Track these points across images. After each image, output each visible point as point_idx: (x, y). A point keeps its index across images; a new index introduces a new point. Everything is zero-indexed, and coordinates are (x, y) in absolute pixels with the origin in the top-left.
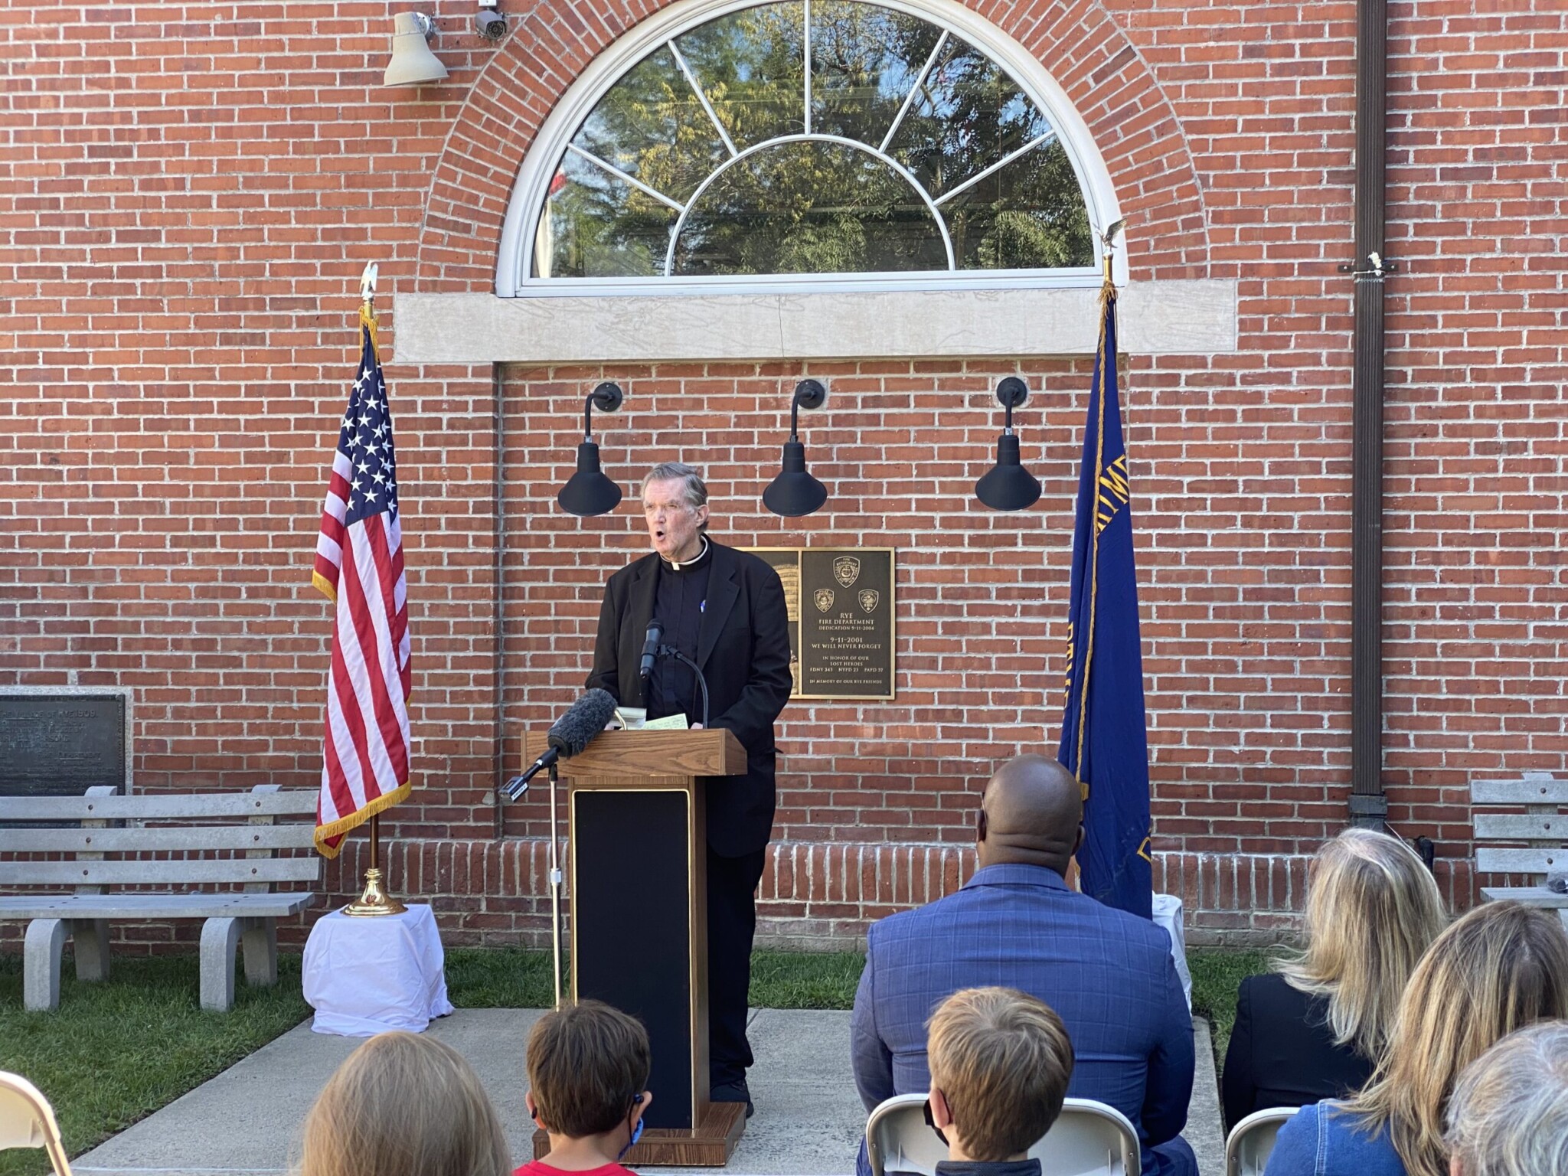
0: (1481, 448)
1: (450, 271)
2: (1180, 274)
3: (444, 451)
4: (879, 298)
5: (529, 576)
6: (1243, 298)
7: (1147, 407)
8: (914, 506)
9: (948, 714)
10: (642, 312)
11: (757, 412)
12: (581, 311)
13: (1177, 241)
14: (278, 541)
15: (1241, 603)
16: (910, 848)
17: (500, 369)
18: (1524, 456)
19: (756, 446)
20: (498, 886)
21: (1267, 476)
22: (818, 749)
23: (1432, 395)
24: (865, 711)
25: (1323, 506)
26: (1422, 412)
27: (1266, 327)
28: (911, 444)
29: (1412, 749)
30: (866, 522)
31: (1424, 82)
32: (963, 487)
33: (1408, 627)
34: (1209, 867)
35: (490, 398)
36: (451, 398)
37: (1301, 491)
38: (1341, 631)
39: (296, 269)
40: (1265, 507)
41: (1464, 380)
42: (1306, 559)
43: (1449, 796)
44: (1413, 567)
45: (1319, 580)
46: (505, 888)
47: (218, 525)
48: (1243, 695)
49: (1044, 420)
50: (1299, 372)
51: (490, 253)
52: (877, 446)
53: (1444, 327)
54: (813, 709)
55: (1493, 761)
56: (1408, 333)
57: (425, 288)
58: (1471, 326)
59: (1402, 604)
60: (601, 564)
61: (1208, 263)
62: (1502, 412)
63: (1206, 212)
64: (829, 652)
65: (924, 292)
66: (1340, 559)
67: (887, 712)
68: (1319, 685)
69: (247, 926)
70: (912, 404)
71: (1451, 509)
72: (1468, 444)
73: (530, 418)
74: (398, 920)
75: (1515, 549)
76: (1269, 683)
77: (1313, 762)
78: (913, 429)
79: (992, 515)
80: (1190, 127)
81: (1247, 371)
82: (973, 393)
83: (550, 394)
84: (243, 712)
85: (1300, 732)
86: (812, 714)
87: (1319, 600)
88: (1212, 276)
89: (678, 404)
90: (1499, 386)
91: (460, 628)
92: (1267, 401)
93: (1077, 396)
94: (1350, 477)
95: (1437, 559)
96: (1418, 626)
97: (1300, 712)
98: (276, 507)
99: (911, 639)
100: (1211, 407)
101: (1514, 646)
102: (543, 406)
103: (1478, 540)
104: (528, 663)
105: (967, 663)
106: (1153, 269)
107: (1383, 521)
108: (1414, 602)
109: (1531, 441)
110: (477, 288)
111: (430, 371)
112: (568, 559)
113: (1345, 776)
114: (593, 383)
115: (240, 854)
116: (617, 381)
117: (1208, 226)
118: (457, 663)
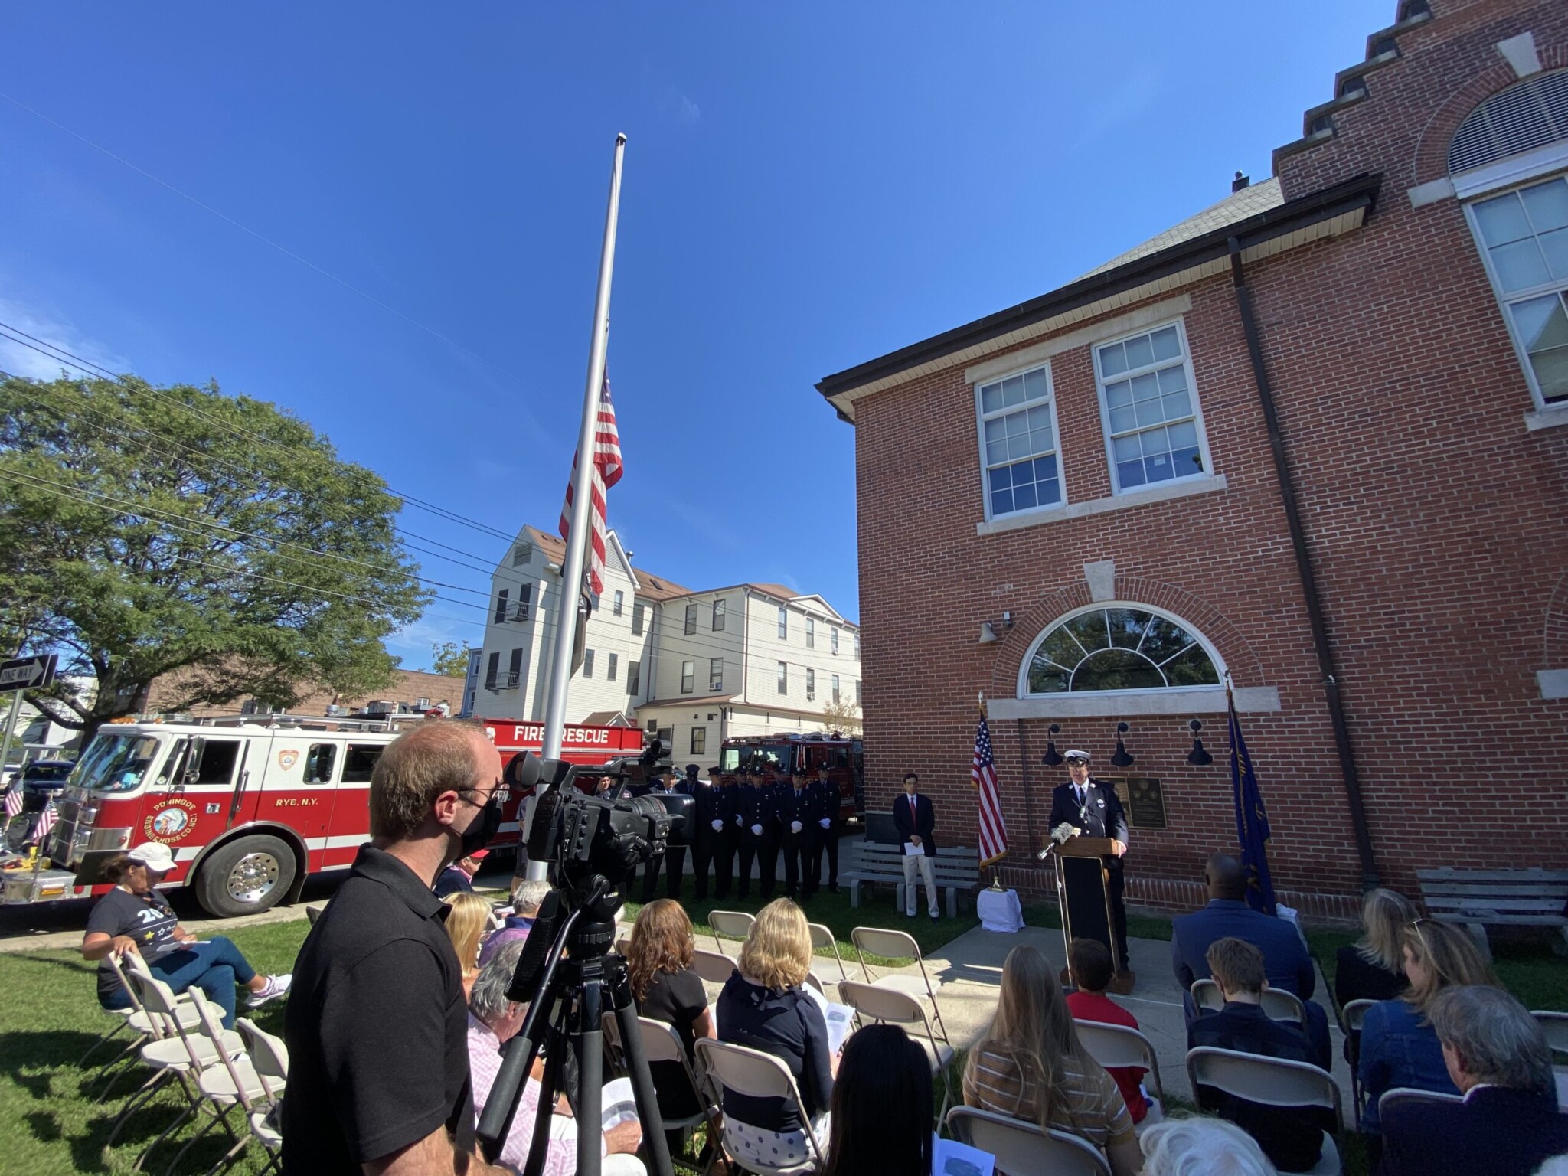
0: (1392, 743)
1: (1002, 693)
2: (1254, 685)
3: (1006, 745)
4: (1144, 697)
5: (1034, 784)
6: (1280, 692)
7: (1250, 730)
8: (1165, 763)
9: (1189, 835)
10: (1063, 703)
11: (1106, 733)
12: (1040, 703)
13: (1250, 674)
14: (959, 772)
15: (1301, 799)
16: (1182, 883)
17: (1020, 721)
18: (1412, 745)
19: (1106, 744)
21: (1302, 754)
22: (1141, 845)
23: (1366, 724)
24: (1159, 833)
25: (1328, 764)
26: (1363, 730)
27: (1291, 702)
28: (1161, 743)
29: (1386, 856)
30: (1148, 769)
31: (1337, 618)
32: (1183, 757)
33: (1375, 809)
34: (1306, 899)
35: (1018, 729)
37: (1318, 759)
38: (1346, 810)
39: (958, 694)
40: (1304, 764)
41: (1379, 718)
42: (1325, 783)
43: (1407, 875)
44: (1372, 787)
45: (1332, 791)
47: (942, 766)
48: (1308, 833)
49: (1210, 735)
50: (1308, 717)
51: (1014, 687)
52: (1149, 744)
53: (1365, 700)
55: (1423, 862)
56: (1351, 702)
57: (995, 698)
58: (1378, 699)
59: (1370, 801)
61: (1264, 681)
62: (1398, 729)
63: (1260, 665)
64: (1140, 812)
65: (1158, 694)
66: (1340, 783)
67: (1165, 833)
68: (1340, 830)
69: (959, 891)
70: (1160, 730)
71: (1384, 765)
72: (1386, 741)
74: (1005, 894)
75: (1416, 780)
76: (1319, 829)
77: (1344, 860)
78: (1161, 738)
79: (1195, 767)
80: (1248, 638)
81: (1287, 717)
82: (1182, 726)
83: (1037, 728)
84: (952, 823)
85: (1335, 848)
86: (1137, 833)
87: (1334, 799)
88: (1266, 686)
89: (1079, 731)
90: (1395, 720)
91: (1015, 800)
92: (1297, 727)
93: (1223, 726)
94: (1338, 753)
95: (1382, 783)
96: (1379, 809)
97: (1334, 840)
98: (957, 762)
99: (1171, 809)
100: (1275, 730)
101: (1424, 817)
102: (1035, 732)
103: (1398, 777)
104: (1038, 812)
105: (1194, 818)
106: (1244, 684)
107: (1356, 769)
108: (1375, 800)
110: (1011, 697)
111: (999, 721)
112: (1047, 779)
113: (1358, 866)
114: (1050, 725)
115: (954, 868)
116: (1057, 724)
117: (1261, 669)
118: (1015, 811)
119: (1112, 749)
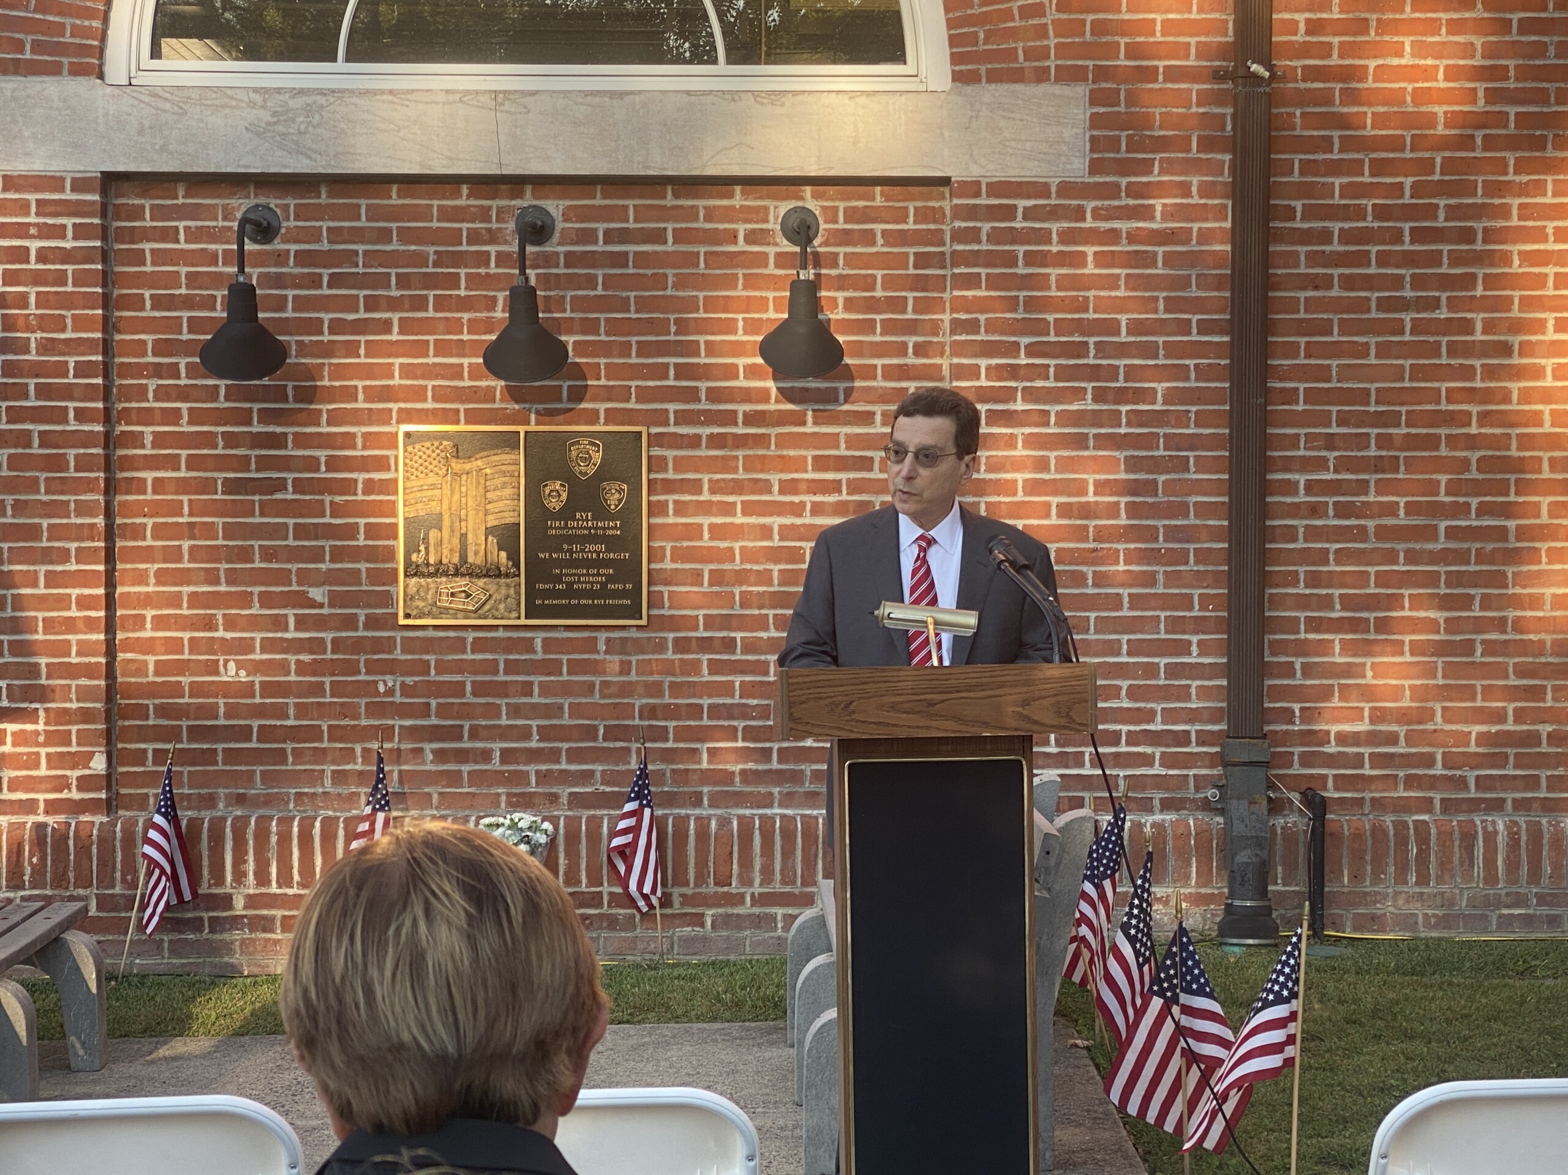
0: (1384, 305)
1: (37, 47)
2: (1016, 76)
3: (32, 292)
4: (628, 99)
5: (152, 463)
6: (1095, 110)
7: (976, 247)
8: (672, 372)
9: (717, 643)
10: (308, 110)
11: (464, 248)
12: (224, 106)
13: (1013, 33)
15: (1091, 498)
17: (111, 181)
18: (1436, 315)
19: (462, 293)
20: (113, 879)
21: (1124, 337)
22: (546, 690)
23: (1325, 236)
24: (608, 641)
25: (1193, 375)
26: (1314, 259)
27: (1124, 147)
28: (669, 292)
29: (1298, 680)
30: (609, 394)
32: (737, 349)
33: (1295, 527)
35: (97, 221)
36: (41, 220)
37: (1166, 357)
38: (1215, 534)
40: (1121, 377)
41: (1364, 219)
42: (1172, 442)
43: (1341, 738)
44: (1301, 453)
45: (1188, 470)
46: (124, 880)
48: (1093, 615)
49: (841, 262)
50: (1164, 205)
51: (96, 24)
52: (624, 294)
53: (1340, 151)
54: (539, 638)
56: (1298, 157)
57: (3, 68)
58: (1374, 150)
59: (1288, 500)
60: (252, 448)
61: (1052, 63)
62: (1409, 259)
64: (560, 563)
65: (688, 93)
66: (1213, 442)
67: (635, 641)
68: (1186, 602)
70: (670, 240)
71: (1348, 380)
72: (1368, 299)
73: (152, 250)
75: (1424, 431)
76: (1126, 600)
77: (1179, 699)
78: (670, 272)
79: (772, 386)
81: (1099, 203)
82: (749, 226)
83: (180, 219)
85: (1163, 661)
86: (538, 644)
87: (1188, 495)
88: (1057, 81)
89: (357, 235)
90: (1407, 226)
91: (57, 532)
92: (1124, 241)
93: (884, 231)
94: (1226, 339)
95: (1330, 442)
96: (1306, 527)
97: (1163, 636)
99: (668, 546)
100: (1055, 249)
101: (1422, 551)
102: (171, 235)
103: (1380, 420)
104: (152, 580)
105: (742, 577)
106: (983, 69)
107: (1267, 392)
108: (1302, 498)
109: (1444, 296)
110: (77, 71)
111: (10, 183)
112: (207, 440)
113: (1218, 715)
114: (241, 205)
116: (273, 203)
118: (53, 580)
119: (484, 315)
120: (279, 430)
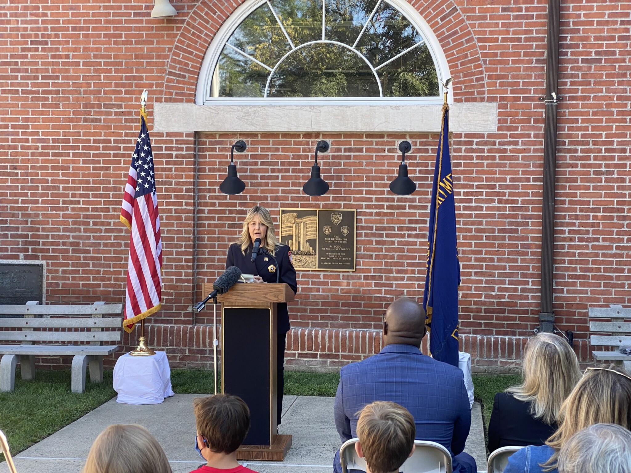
0: (595, 173)
1: (177, 94)
2: (474, 100)
3: (173, 167)
4: (351, 108)
5: (207, 218)
6: (500, 110)
7: (460, 154)
8: (364, 193)
9: (377, 277)
10: (255, 112)
11: (301, 153)
12: (230, 111)
13: (473, 86)
14: (105, 203)
15: (497, 234)
16: (361, 331)
17: (197, 134)
18: (613, 176)
19: (300, 167)
20: (193, 344)
21: (508, 183)
22: (324, 290)
23: (576, 151)
24: (343, 276)
25: (531, 195)
26: (572, 158)
27: (509, 122)
28: (364, 167)
29: (565, 295)
30: (345, 199)
31: (575, 23)
32: (384, 185)
33: (565, 245)
34: (482, 341)
35: (192, 146)
36: (177, 146)
37: (522, 189)
38: (537, 246)
39: (114, 92)
40: (507, 195)
41: (589, 145)
42: (524, 217)
43: (580, 313)
44: (567, 221)
45: (528, 226)
46: (196, 345)
47: (81, 196)
48: (497, 272)
49: (418, 158)
50: (522, 141)
51: (193, 87)
52: (350, 168)
53: (581, 123)
54: (322, 274)
55: (598, 300)
56: (567, 125)
57: (167, 100)
58: (593, 123)
59: (562, 236)
60: (237, 214)
61: (486, 96)
62: (604, 158)
63: (485, 75)
64: (329, 251)
65: (370, 106)
66: (537, 217)
67: (352, 276)
68: (528, 268)
69: (91, 359)
70: (364, 151)
71: (583, 197)
72: (590, 171)
73: (209, 155)
74: (152, 358)
75: (609, 214)
76: (508, 267)
77: (525, 299)
78: (364, 161)
79: (396, 197)
80: (479, 40)
81: (500, 140)
82: (389, 147)
83: (217, 145)
84: (90, 272)
85: (520, 287)
86: (322, 276)
87: (529, 233)
88: (487, 101)
89: (269, 149)
90: (603, 148)
91: (179, 239)
92: (509, 152)
93: (432, 149)
94: (542, 184)
95: (577, 217)
96: (568, 245)
97: (520, 279)
98: (105, 189)
99: (362, 247)
100: (486, 154)
101: (607, 254)
102: (214, 150)
103: (593, 210)
104: (207, 254)
105: (385, 257)
106: (463, 98)
107: (555, 202)
108: (567, 235)
109: (616, 170)
110: (188, 101)
111: (168, 134)
112: (224, 212)
113: (538, 305)
114: (235, 140)
115: (89, 330)
116: (244, 140)
117: (486, 80)
118: (178, 253)
119: (307, 174)
120: (244, 209)
